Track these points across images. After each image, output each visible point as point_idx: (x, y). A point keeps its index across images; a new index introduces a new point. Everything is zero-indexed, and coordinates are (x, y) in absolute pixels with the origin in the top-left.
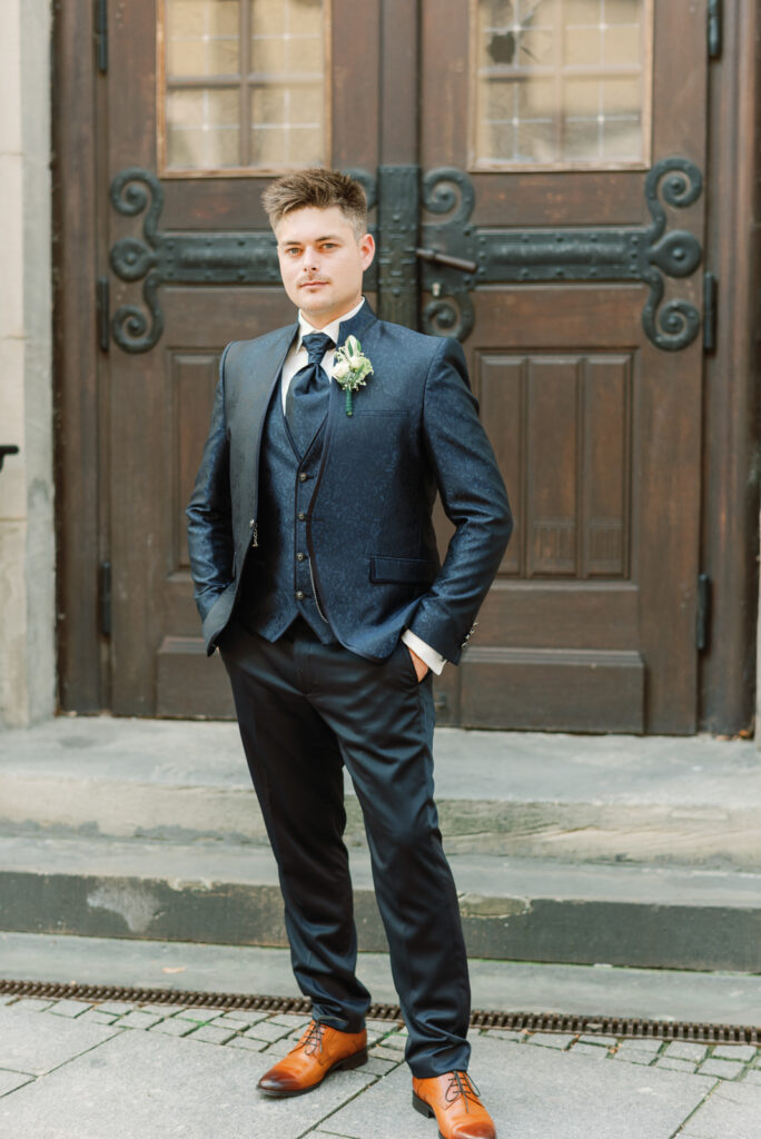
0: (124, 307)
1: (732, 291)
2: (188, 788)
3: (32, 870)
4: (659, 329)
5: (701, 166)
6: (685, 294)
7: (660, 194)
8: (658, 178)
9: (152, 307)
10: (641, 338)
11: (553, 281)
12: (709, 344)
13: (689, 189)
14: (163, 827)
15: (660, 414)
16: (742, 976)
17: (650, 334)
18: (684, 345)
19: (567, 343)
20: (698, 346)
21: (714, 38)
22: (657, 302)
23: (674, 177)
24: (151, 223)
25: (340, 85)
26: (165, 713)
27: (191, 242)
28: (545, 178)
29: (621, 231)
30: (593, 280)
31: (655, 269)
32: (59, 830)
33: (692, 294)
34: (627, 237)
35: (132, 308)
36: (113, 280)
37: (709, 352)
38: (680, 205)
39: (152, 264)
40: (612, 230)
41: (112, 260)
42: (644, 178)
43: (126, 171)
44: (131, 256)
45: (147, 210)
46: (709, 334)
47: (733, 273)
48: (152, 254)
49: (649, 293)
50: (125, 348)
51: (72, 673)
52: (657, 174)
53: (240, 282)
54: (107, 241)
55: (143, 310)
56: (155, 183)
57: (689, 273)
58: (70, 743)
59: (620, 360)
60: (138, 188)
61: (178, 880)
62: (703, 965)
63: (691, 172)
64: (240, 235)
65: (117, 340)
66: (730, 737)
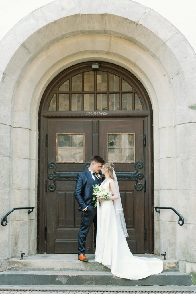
0: (50, 184)
1: (148, 182)
2: (69, 262)
3: (47, 274)
4: (137, 188)
5: (143, 163)
6: (141, 182)
7: (137, 167)
8: (136, 164)
9: (55, 184)
10: (134, 189)
11: (120, 180)
12: (145, 190)
13: (141, 166)
14: (65, 268)
15: (137, 201)
16: (157, 286)
17: (136, 188)
18: (141, 190)
19: (122, 190)
20: (143, 190)
21: (144, 143)
22: (137, 184)
23: (139, 164)
24: (55, 170)
25: (86, 149)
26: (56, 253)
27: (62, 173)
28: (119, 164)
29: (131, 172)
30: (127, 180)
31: (136, 178)
32: (47, 269)
33: (142, 182)
34: (132, 173)
35: (51, 184)
36: (48, 179)
37: (145, 191)
38: (140, 168)
39: (55, 177)
40: (129, 172)
41: (48, 176)
42: (134, 164)
43: (51, 162)
44: (51, 176)
45: (54, 168)
46: (145, 188)
47: (148, 179)
48: (55, 175)
49: (135, 182)
50: (50, 191)
51: (40, 246)
52: (136, 163)
53: (70, 180)
54: (47, 174)
55: (53, 184)
56: (55, 164)
57: (141, 179)
58: (44, 257)
59: (131, 193)
60: (52, 165)
61: (71, 275)
62: (152, 285)
63: (141, 163)
64: (70, 173)
65: (49, 190)
66: (150, 253)
